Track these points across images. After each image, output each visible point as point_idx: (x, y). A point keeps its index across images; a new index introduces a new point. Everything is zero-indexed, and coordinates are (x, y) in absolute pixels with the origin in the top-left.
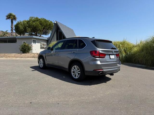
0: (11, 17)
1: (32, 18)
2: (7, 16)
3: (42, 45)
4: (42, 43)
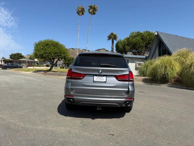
0: (112, 37)
1: (133, 33)
2: (108, 37)
3: (137, 65)
4: (137, 62)
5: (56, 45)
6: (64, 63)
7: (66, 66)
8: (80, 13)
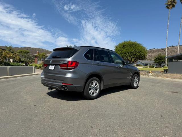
5: (132, 45)
6: (155, 62)
7: (158, 65)
8: (170, 7)
